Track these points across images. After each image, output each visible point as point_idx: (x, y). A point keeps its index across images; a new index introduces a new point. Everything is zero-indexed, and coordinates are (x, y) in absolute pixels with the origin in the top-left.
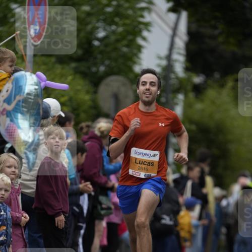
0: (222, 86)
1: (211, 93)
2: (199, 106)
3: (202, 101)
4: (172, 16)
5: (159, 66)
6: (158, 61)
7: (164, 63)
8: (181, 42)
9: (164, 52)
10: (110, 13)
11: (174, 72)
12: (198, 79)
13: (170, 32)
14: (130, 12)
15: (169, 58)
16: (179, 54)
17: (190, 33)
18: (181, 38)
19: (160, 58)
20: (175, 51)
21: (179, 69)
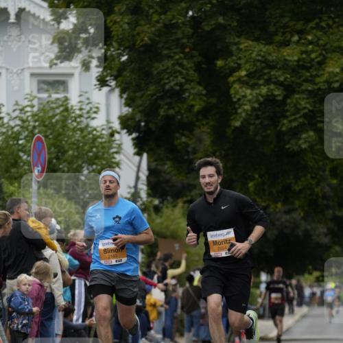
0: (175, 206)
1: (167, 211)
2: (158, 220)
3: (161, 217)
4: (137, 158)
5: (129, 193)
6: (129, 190)
7: (133, 190)
8: (143, 175)
9: (132, 184)
10: (91, 157)
11: (140, 197)
12: (156, 202)
13: (135, 169)
14: (106, 156)
15: (136, 187)
16: (143, 184)
17: (149, 169)
18: (143, 174)
19: (130, 188)
20: (140, 182)
21: (143, 195)
